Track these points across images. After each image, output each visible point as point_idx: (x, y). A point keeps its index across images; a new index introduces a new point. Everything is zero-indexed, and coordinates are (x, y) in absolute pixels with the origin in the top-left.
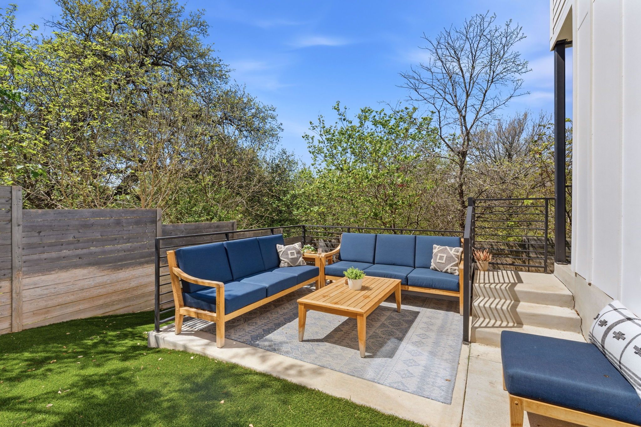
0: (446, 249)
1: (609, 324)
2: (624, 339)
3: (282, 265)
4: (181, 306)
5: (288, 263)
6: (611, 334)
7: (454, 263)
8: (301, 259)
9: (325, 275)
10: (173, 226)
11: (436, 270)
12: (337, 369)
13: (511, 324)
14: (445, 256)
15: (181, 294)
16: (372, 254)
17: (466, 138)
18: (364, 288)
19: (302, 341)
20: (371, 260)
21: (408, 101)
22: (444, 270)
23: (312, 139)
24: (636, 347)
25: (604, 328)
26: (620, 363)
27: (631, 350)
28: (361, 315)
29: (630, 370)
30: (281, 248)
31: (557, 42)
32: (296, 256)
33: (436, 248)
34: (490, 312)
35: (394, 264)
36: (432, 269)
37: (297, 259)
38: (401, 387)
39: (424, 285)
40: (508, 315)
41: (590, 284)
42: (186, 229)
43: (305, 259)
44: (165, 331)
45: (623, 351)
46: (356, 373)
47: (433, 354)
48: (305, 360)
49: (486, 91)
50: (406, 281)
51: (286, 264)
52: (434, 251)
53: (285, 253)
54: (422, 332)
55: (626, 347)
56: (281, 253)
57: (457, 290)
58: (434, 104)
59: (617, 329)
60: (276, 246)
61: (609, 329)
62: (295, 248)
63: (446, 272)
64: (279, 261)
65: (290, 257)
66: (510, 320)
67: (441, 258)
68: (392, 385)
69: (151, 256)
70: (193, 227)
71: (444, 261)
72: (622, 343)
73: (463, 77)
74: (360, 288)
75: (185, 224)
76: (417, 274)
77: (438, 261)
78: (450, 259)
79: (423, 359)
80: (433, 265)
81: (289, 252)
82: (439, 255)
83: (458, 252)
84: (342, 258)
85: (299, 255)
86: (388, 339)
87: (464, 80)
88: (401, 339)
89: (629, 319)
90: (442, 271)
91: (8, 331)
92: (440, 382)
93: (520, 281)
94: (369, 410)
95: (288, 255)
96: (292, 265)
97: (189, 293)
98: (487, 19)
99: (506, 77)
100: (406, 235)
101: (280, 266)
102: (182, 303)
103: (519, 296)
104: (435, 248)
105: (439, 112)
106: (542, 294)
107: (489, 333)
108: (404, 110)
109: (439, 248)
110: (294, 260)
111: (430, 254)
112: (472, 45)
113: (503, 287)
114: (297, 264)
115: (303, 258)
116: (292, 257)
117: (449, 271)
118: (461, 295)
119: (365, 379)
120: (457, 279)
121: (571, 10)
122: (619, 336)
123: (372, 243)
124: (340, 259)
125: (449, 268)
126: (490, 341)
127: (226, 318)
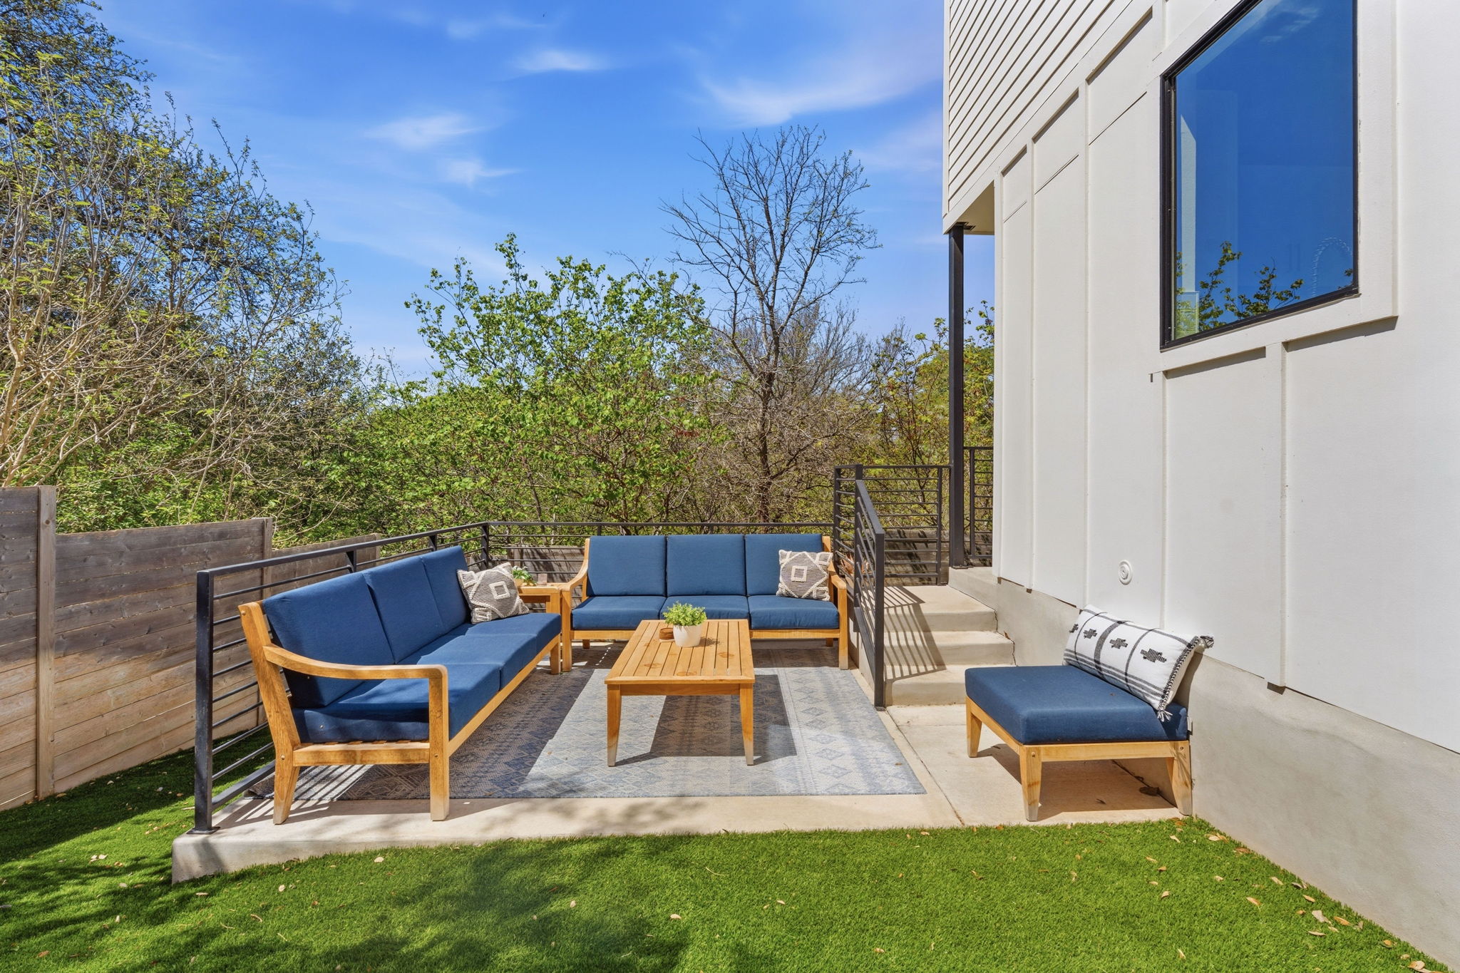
0: (805, 556)
1: (1099, 633)
2: (1126, 646)
3: (477, 616)
4: (295, 746)
5: (493, 612)
6: (1107, 644)
7: (822, 581)
8: (518, 600)
9: (572, 629)
10: (92, 539)
11: (789, 596)
12: (727, 792)
13: (930, 668)
14: (805, 568)
15: (288, 712)
16: (660, 577)
17: (773, 348)
18: (705, 642)
19: (617, 764)
20: (661, 590)
21: (673, 261)
22: (805, 595)
23: (439, 313)
24: (1143, 652)
25: (1095, 640)
26: (1126, 674)
27: (1137, 655)
28: (747, 686)
29: (1140, 680)
30: (471, 578)
31: (957, 223)
32: (507, 594)
33: (786, 557)
35: (707, 594)
36: (782, 595)
37: (511, 600)
38: (847, 791)
39: (780, 625)
40: (924, 655)
41: (1029, 591)
42: (130, 548)
43: (526, 599)
44: (229, 823)
45: (1129, 660)
46: (763, 790)
47: (848, 733)
48: (656, 794)
49: (809, 268)
50: (750, 626)
51: (489, 614)
52: (781, 562)
53: (483, 588)
54: (807, 706)
55: (1131, 655)
56: (474, 589)
57: (834, 624)
58: (727, 277)
59: (1114, 635)
60: (457, 575)
61: (1103, 638)
62: (500, 577)
63: (809, 598)
64: (468, 609)
65: (496, 597)
66: (927, 661)
67: (799, 573)
68: (832, 791)
69: (19, 636)
70: (153, 540)
71: (804, 579)
72: (1124, 652)
73: (771, 233)
74: (697, 641)
75: (129, 532)
76: (764, 606)
77: (793, 578)
78: (814, 573)
79: (841, 744)
80: (783, 587)
81: (492, 586)
82: (794, 567)
83: (826, 560)
84: (595, 591)
85: (513, 591)
86: (766, 728)
87: (772, 239)
88: (784, 722)
89: (1120, 622)
90: (800, 597)
92: (892, 770)
94: (831, 834)
95: (489, 592)
96: (502, 615)
97: (318, 706)
98: (814, 139)
99: (839, 248)
100: (724, 535)
101: (474, 620)
102: (297, 738)
103: (929, 622)
104: (784, 556)
105: (736, 294)
106: (959, 616)
107: (911, 685)
108: (657, 276)
109: (791, 556)
110: (506, 603)
111: (774, 568)
112: (789, 178)
114: (511, 613)
115: (521, 597)
116: (500, 596)
117: (814, 595)
118: (842, 636)
119: (785, 795)
120: (832, 607)
121: (991, 188)
122: (1119, 643)
123: (660, 553)
124: (591, 594)
125: (813, 589)
126: (911, 699)
127: (452, 746)
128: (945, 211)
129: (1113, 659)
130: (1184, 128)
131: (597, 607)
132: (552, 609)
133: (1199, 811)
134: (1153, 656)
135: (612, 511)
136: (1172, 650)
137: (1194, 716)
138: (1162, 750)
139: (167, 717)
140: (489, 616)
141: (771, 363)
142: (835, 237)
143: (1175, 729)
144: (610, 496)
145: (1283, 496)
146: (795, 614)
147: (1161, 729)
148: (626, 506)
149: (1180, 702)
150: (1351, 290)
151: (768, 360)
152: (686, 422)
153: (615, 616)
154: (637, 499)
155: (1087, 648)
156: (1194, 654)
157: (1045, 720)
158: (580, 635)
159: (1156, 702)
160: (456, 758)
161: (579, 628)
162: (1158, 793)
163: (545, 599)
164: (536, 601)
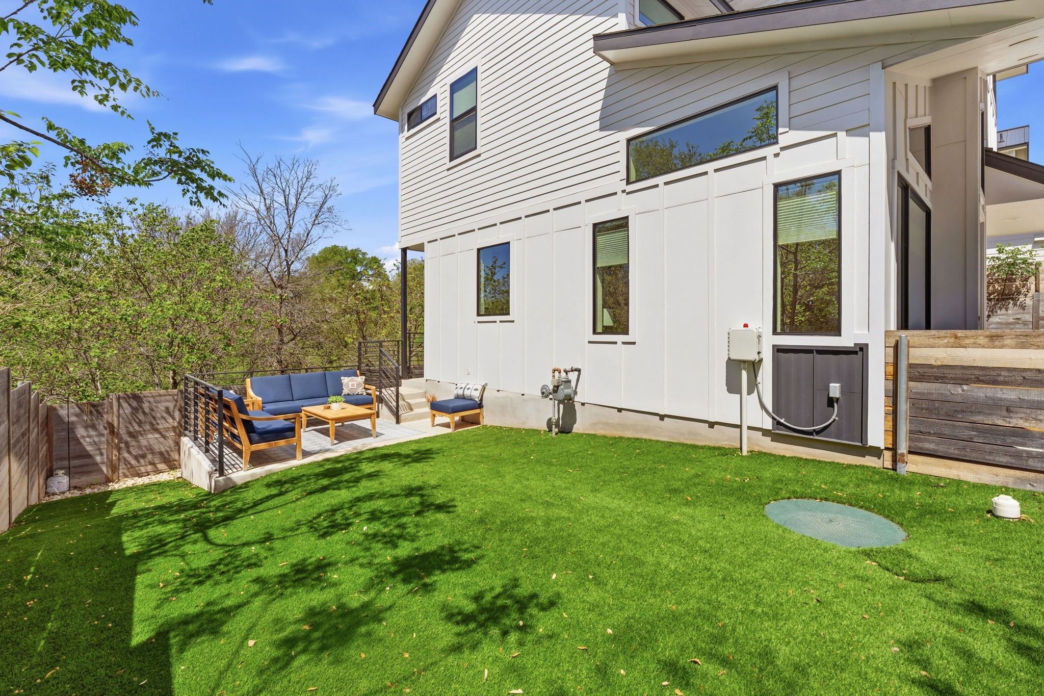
0: (351, 379)
1: (464, 387)
6: (466, 389)
11: (349, 394)
13: (409, 411)
14: (355, 383)
16: (290, 393)
18: (342, 408)
20: (291, 398)
24: (473, 389)
25: (463, 389)
26: (470, 395)
29: (473, 396)
35: (312, 398)
40: (406, 407)
41: (438, 381)
45: (471, 392)
55: (471, 390)
59: (467, 387)
63: (358, 394)
66: (407, 409)
67: (353, 385)
71: (354, 387)
78: (358, 385)
80: (346, 391)
82: (350, 383)
83: (361, 379)
89: (468, 384)
109: (346, 379)
117: (360, 393)
122: (468, 389)
123: (287, 383)
126: (406, 420)
129: (467, 393)
130: (481, 261)
133: (485, 424)
134: (476, 390)
136: (480, 388)
137: (484, 402)
138: (477, 411)
143: (480, 406)
147: (478, 406)
149: (481, 400)
153: (283, 409)
155: (460, 392)
156: (484, 388)
159: (477, 400)
162: (477, 422)
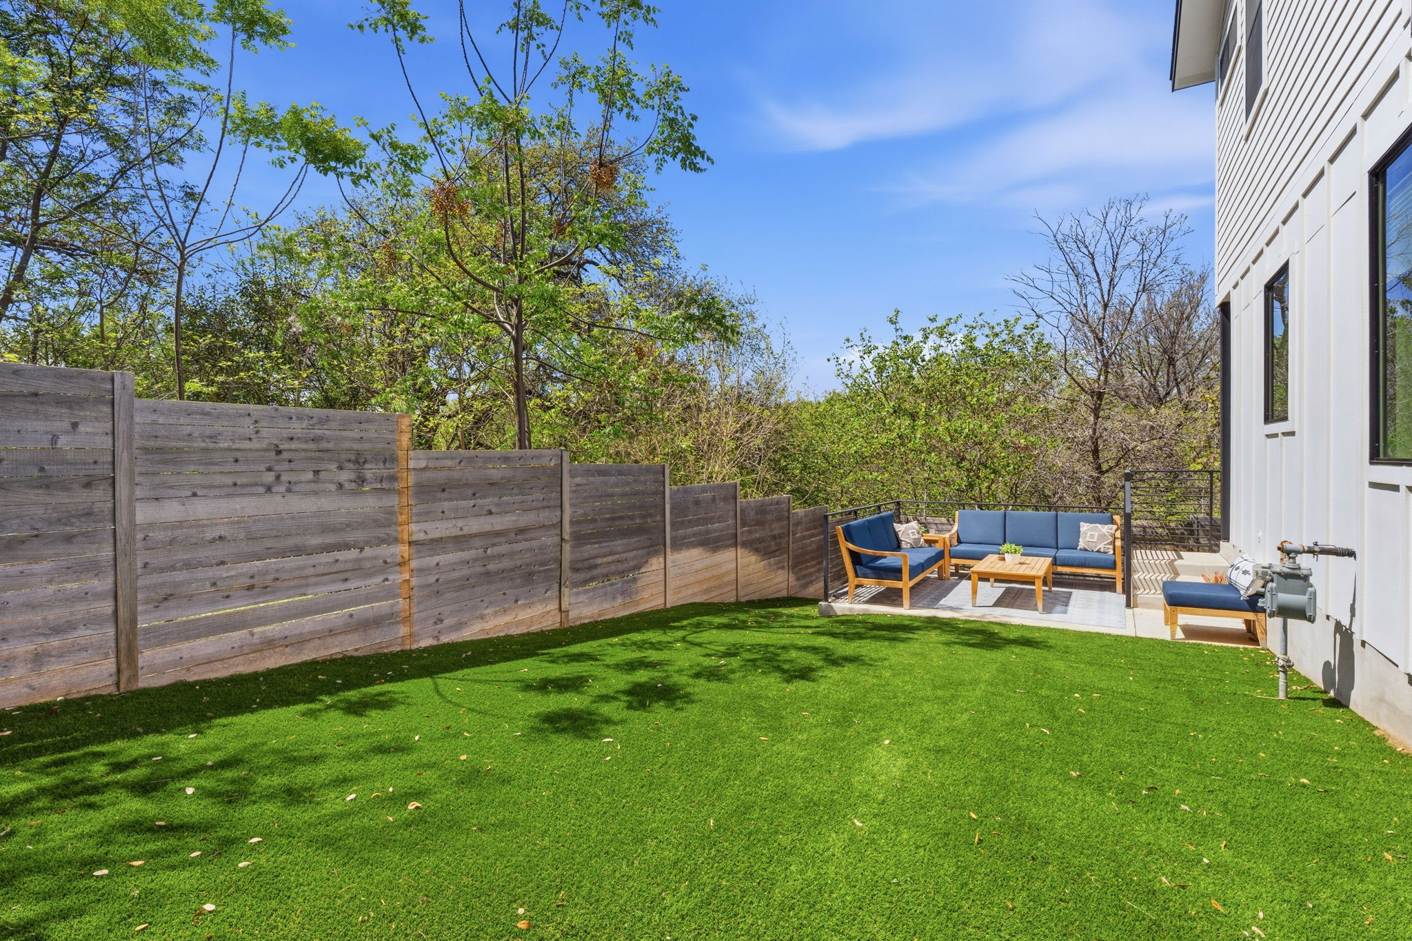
3: (904, 545)
4: (855, 578)
5: (911, 544)
7: (1108, 541)
8: (922, 540)
9: (951, 557)
11: (1086, 550)
14: (1096, 534)
15: (852, 566)
16: (1001, 534)
18: (1021, 563)
19: (976, 607)
20: (1001, 541)
22: (1095, 550)
26: (1236, 582)
28: (1039, 577)
29: (1239, 584)
30: (898, 527)
32: (917, 536)
33: (1084, 527)
34: (1150, 584)
35: (1031, 546)
36: (1080, 549)
37: (918, 540)
39: (1076, 564)
41: (1240, 551)
43: (926, 540)
45: (1238, 575)
47: (1101, 612)
50: (1055, 562)
51: (909, 544)
52: (1081, 529)
53: (905, 532)
56: (901, 532)
57: (1113, 566)
59: (1238, 566)
60: (892, 525)
62: (913, 528)
63: (1098, 551)
64: (900, 540)
65: (912, 537)
74: (1018, 562)
76: (1062, 554)
77: (1087, 540)
78: (1102, 537)
80: (1081, 545)
81: (909, 532)
82: (1089, 533)
84: (962, 540)
85: (919, 536)
88: (1066, 606)
90: (1092, 551)
91: (662, 607)
93: (1180, 557)
95: (908, 534)
96: (915, 546)
97: (861, 564)
101: (902, 547)
102: (855, 575)
103: (1179, 569)
107: (1150, 598)
110: (916, 541)
111: (1076, 533)
113: (1163, 562)
114: (919, 545)
115: (924, 539)
117: (1102, 550)
118: (1118, 574)
120: (1113, 557)
121: (1229, 293)
123: (1001, 522)
124: (959, 542)
125: (1101, 546)
126: (1151, 605)
127: (911, 583)
128: (1216, 292)
131: (962, 548)
132: (938, 547)
133: (1265, 646)
135: (970, 495)
136: (1252, 569)
139: (764, 582)
140: (909, 546)
141: (1101, 382)
142: (1161, 276)
144: (971, 486)
145: (1281, 499)
146: (1086, 559)
147: (1246, 605)
148: (981, 492)
150: (1285, 419)
151: (1099, 379)
152: (1022, 441)
153: (974, 552)
154: (989, 487)
157: (1181, 596)
158: (954, 561)
160: (912, 589)
161: (954, 557)
163: (935, 542)
164: (930, 543)
